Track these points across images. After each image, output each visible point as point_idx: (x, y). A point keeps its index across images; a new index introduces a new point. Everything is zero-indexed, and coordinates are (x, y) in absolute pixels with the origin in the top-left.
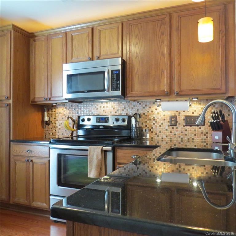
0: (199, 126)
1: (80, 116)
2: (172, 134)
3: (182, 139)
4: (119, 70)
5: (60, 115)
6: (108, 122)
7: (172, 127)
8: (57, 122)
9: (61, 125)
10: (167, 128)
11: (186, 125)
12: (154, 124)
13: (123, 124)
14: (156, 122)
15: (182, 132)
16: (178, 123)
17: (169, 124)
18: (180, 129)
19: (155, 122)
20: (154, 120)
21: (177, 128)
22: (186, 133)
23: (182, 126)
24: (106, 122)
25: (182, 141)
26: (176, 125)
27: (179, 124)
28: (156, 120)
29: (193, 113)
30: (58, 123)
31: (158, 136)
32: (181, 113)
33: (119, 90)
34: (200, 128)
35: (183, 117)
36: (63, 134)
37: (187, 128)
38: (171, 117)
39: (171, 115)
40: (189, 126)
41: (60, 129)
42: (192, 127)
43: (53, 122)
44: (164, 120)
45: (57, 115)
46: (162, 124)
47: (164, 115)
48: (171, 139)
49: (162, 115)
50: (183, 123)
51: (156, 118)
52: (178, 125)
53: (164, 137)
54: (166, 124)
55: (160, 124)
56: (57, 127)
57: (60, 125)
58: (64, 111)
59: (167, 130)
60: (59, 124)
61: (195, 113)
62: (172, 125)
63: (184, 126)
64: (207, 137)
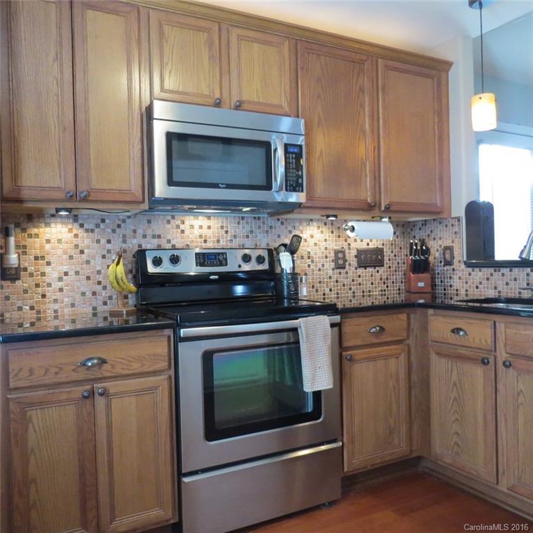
0: (377, 268)
1: (145, 250)
2: (339, 284)
3: (354, 292)
4: (300, 146)
5: (61, 246)
6: (226, 265)
7: (338, 271)
8: (48, 270)
9: (65, 278)
10: (330, 272)
11: (360, 267)
12: (309, 266)
13: (261, 267)
14: (313, 261)
15: (353, 281)
16: (347, 263)
17: (333, 265)
18: (350, 274)
19: (310, 263)
20: (309, 257)
21: (347, 273)
22: (360, 280)
23: (354, 269)
24: (221, 265)
25: (354, 297)
26: (344, 268)
27: (350, 265)
28: (313, 257)
29: (368, 244)
30: (52, 273)
31: (317, 291)
32: (352, 244)
33: (302, 191)
34: (378, 271)
35: (354, 252)
36: (73, 305)
37: (360, 271)
38: (337, 252)
39: (335, 248)
40: (363, 268)
41: (61, 290)
42: (368, 269)
43: (31, 269)
44: (326, 257)
45: (48, 246)
46: (323, 265)
47: (326, 249)
48: (338, 294)
49: (323, 248)
50: (354, 262)
51: (312, 254)
52: (347, 267)
53: (327, 291)
54: (329, 265)
55: (320, 265)
56: (49, 285)
57: (60, 279)
58: (76, 236)
59: (330, 277)
60: (56, 275)
61: (370, 243)
62: (338, 268)
63: (356, 269)
64: (387, 287)
